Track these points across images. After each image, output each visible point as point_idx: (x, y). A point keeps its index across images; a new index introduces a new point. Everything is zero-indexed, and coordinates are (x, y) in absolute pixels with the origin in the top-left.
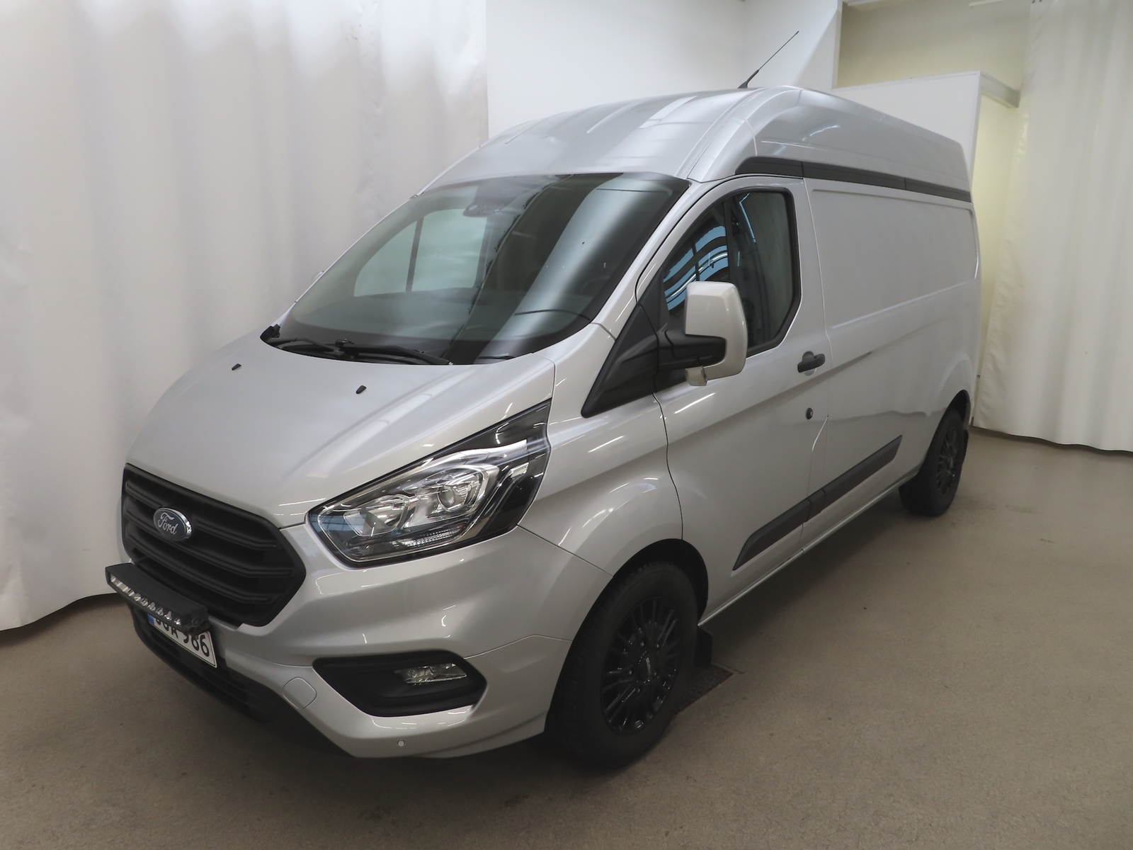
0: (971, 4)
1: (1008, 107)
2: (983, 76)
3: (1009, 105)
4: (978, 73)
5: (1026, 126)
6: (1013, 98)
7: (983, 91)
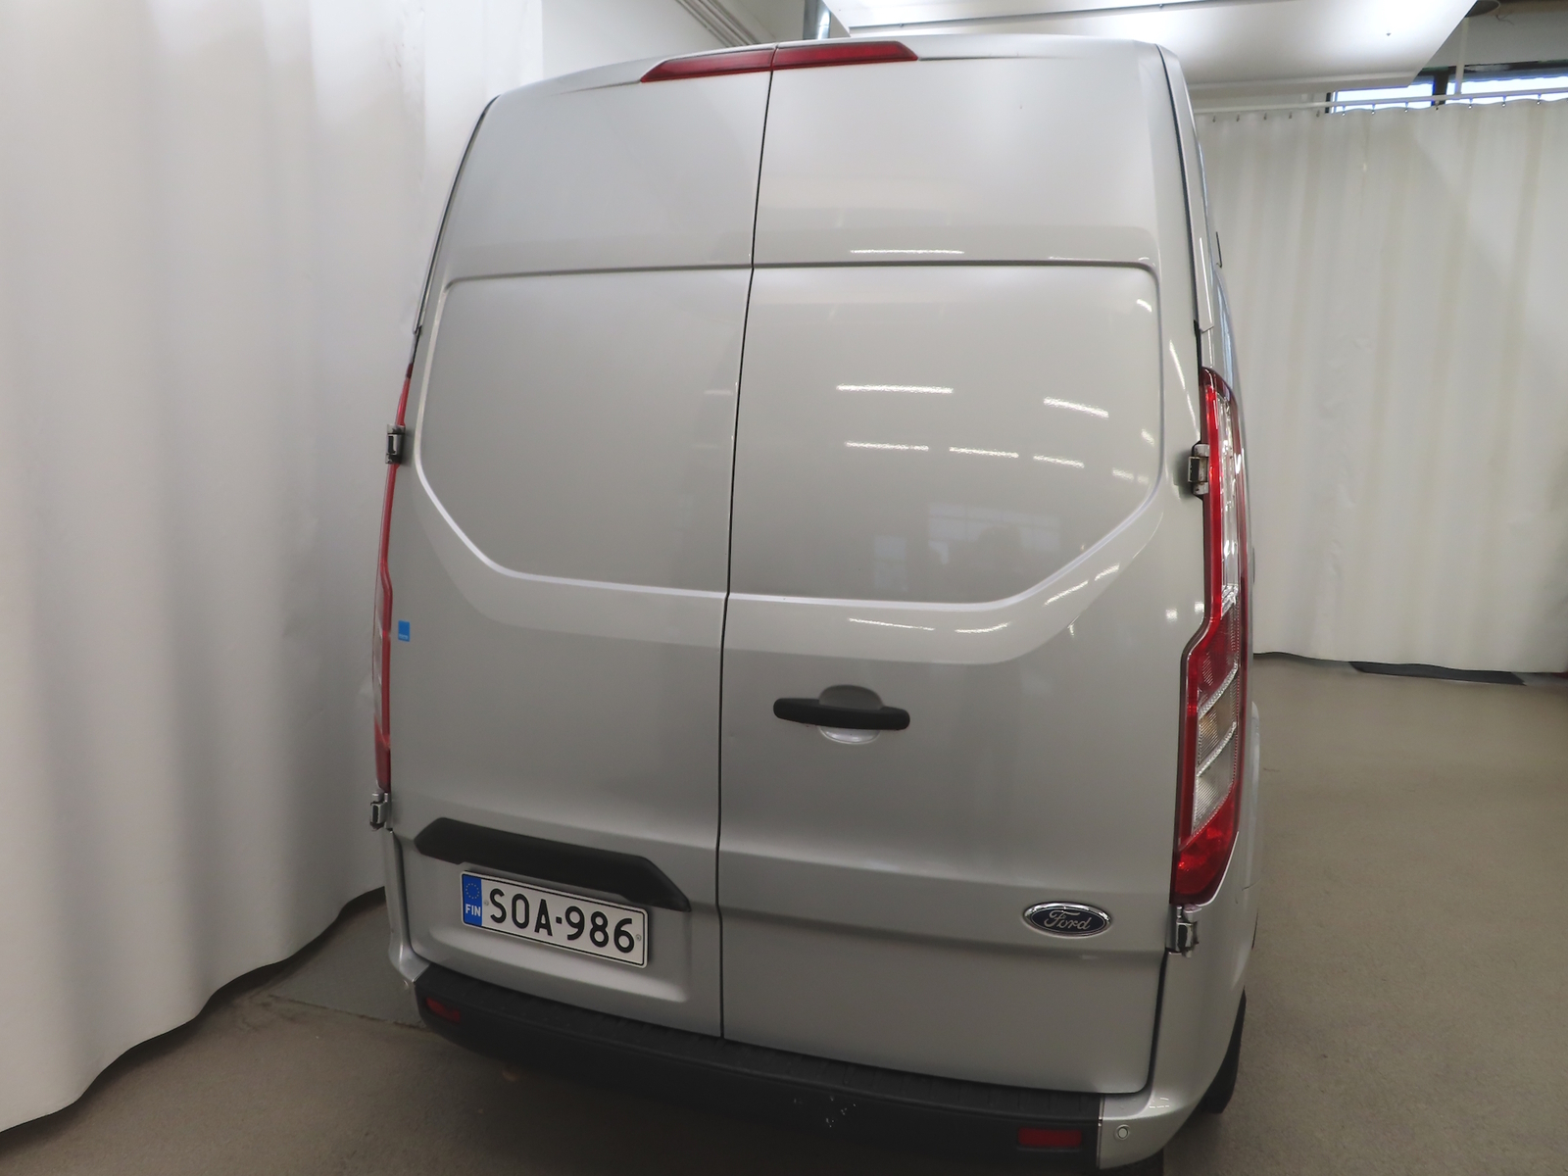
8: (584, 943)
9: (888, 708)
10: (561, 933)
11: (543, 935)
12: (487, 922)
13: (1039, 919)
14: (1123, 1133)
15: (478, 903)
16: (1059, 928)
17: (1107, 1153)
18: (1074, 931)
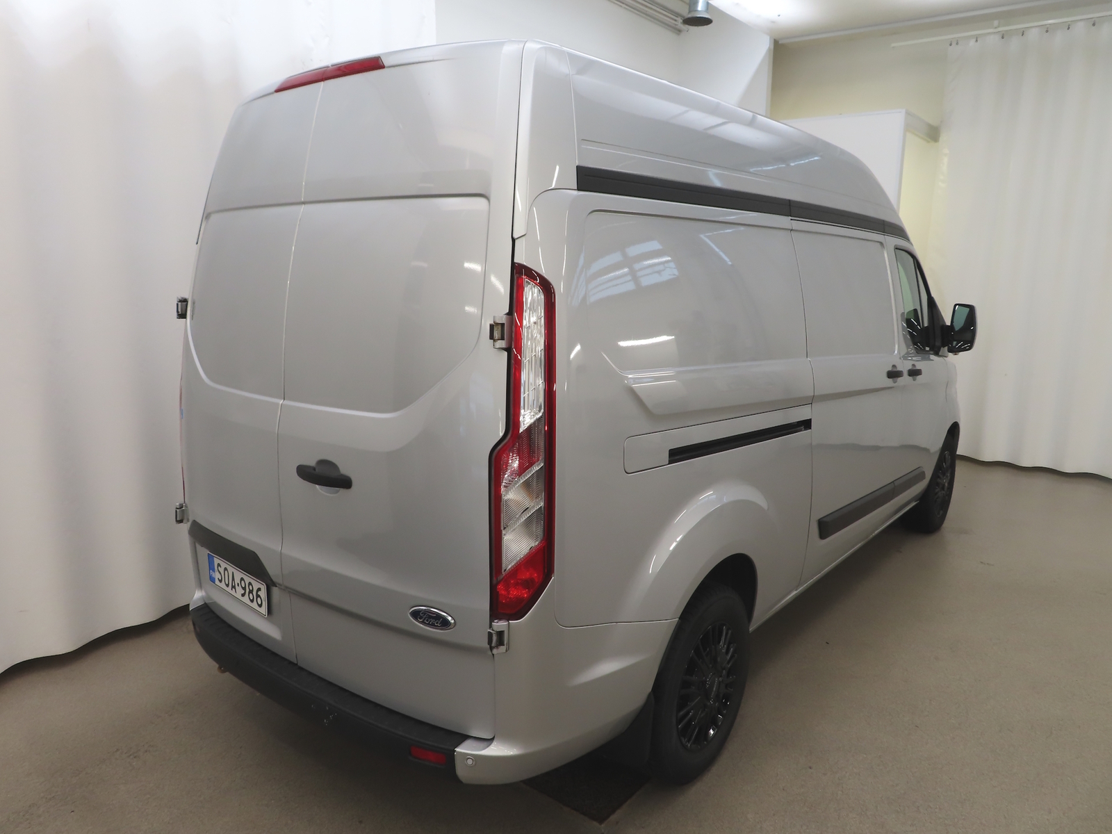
0: (893, 45)
1: (928, 142)
2: (908, 114)
3: (929, 140)
4: (904, 111)
5: (946, 160)
6: (933, 134)
7: (908, 128)
8: (246, 599)
9: (342, 475)
10: (240, 591)
11: (233, 592)
12: (217, 582)
13: (416, 615)
14: (470, 762)
15: (214, 571)
16: (425, 623)
17: (461, 772)
18: (432, 625)
